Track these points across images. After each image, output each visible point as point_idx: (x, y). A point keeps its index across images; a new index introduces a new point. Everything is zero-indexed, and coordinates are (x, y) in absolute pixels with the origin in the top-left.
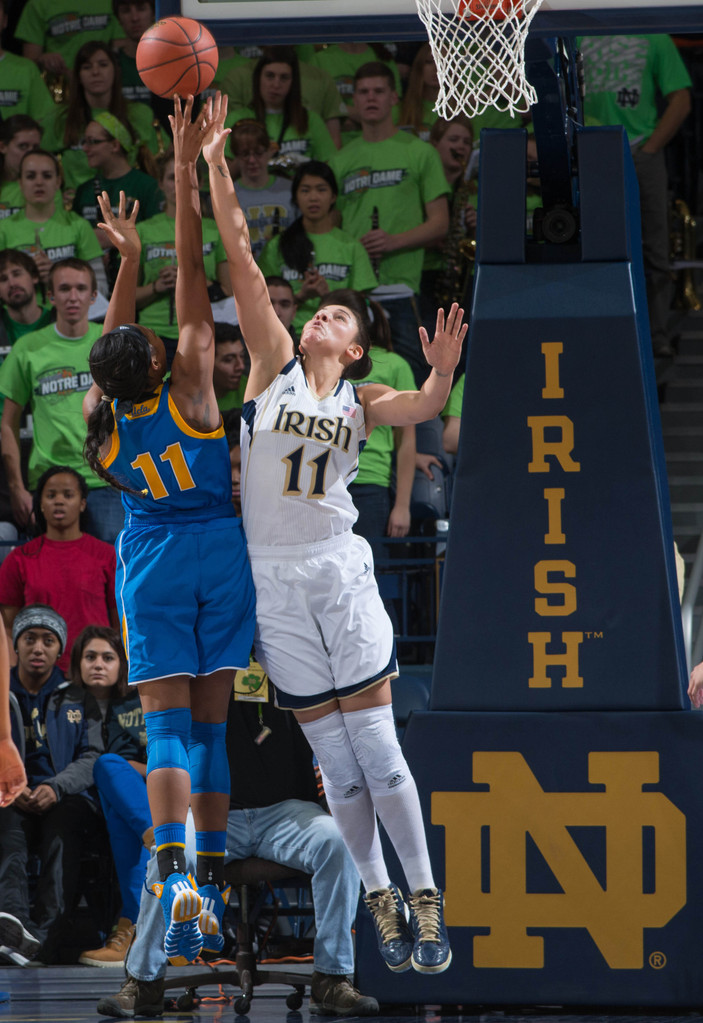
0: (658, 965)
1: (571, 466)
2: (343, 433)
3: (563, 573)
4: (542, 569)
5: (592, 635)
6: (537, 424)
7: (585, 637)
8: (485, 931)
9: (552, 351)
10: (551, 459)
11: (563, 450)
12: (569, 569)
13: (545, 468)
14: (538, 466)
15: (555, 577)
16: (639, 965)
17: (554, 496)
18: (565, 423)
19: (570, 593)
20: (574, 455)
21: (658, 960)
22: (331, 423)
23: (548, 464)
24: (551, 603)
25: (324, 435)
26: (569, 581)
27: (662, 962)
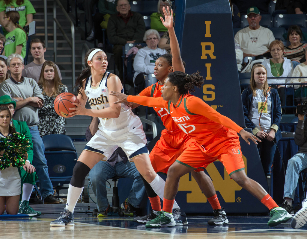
0: (239, 201)
1: (213, 57)
2: (104, 99)
3: (211, 88)
4: (205, 87)
5: (219, 106)
6: (204, 45)
7: (218, 107)
8: (190, 192)
9: (208, 23)
10: (207, 55)
11: (211, 52)
12: (213, 87)
13: (206, 57)
14: (204, 57)
15: (209, 89)
16: (234, 201)
17: (208, 66)
18: (211, 44)
19: (213, 94)
20: (214, 54)
21: (239, 200)
22: (100, 98)
23: (207, 56)
24: (208, 97)
25: (100, 103)
26: (213, 90)
27: (240, 200)
